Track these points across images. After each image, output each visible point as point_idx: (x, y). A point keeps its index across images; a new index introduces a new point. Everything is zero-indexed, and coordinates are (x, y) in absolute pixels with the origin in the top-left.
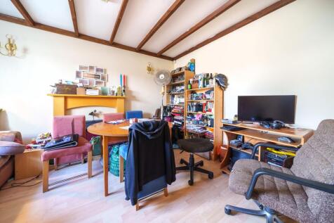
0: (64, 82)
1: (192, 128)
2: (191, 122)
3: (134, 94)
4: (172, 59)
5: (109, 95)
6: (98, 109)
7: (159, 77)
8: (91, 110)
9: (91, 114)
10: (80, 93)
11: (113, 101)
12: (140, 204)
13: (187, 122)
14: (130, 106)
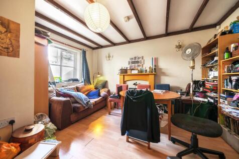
0: (123, 68)
1: (227, 110)
2: (226, 102)
3: (163, 71)
4: (214, 26)
5: (144, 73)
6: (138, 82)
7: (185, 52)
8: (135, 82)
9: (134, 84)
10: (129, 72)
11: (147, 76)
12: (130, 140)
13: (221, 100)
14: (160, 80)
